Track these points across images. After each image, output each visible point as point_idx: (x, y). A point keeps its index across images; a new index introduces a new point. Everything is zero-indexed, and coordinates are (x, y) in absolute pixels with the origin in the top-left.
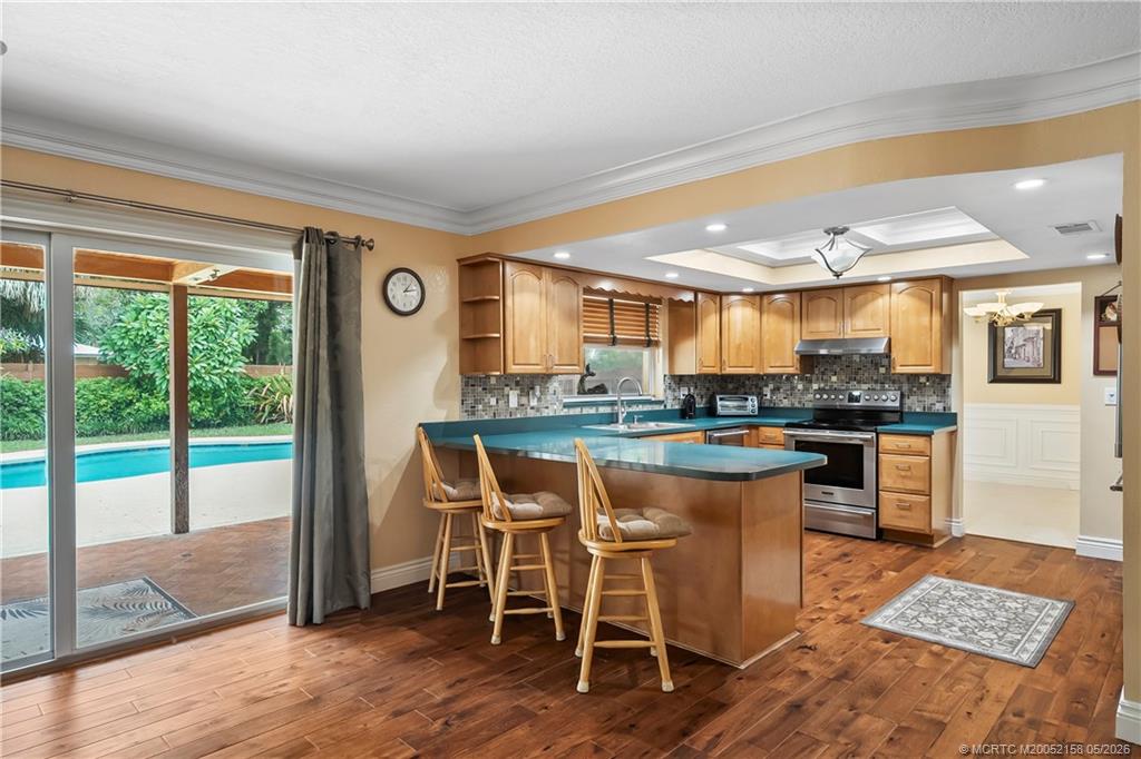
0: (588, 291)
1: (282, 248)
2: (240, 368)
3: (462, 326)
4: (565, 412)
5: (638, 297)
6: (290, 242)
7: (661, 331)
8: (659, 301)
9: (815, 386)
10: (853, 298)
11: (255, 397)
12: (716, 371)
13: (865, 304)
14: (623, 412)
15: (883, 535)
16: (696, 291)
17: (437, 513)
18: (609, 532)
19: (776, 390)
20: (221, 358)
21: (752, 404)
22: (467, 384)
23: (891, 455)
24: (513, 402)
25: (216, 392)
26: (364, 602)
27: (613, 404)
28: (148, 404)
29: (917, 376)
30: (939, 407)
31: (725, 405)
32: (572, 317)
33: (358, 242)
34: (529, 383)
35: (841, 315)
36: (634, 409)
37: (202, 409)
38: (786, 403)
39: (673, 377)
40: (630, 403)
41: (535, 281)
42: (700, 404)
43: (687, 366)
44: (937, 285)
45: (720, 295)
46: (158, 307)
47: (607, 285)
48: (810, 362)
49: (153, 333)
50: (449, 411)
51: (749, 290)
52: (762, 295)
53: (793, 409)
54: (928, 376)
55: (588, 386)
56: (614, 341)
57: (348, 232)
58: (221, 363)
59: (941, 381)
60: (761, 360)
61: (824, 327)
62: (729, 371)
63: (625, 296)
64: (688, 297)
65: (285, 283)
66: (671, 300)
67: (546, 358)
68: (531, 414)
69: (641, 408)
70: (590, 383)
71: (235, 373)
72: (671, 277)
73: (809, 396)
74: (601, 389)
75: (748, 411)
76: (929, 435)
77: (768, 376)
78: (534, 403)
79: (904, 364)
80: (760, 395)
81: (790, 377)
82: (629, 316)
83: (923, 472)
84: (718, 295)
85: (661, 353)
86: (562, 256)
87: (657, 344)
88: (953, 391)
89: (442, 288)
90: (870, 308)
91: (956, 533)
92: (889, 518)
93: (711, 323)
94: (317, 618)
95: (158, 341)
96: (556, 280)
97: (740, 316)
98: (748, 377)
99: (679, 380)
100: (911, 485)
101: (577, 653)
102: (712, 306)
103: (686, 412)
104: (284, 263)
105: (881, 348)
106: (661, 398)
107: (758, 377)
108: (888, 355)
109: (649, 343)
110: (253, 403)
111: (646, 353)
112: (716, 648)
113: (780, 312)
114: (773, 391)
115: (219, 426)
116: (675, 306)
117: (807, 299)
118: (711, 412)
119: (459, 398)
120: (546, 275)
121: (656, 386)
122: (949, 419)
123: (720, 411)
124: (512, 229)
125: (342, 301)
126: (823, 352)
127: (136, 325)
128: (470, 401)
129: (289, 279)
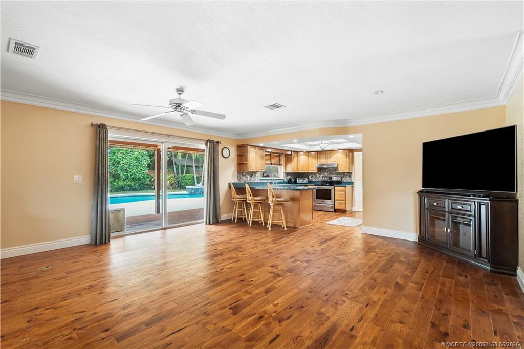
0: (266, 152)
1: (203, 144)
2: (147, 171)
3: (238, 160)
4: (260, 181)
5: (277, 153)
6: (205, 142)
7: (283, 162)
8: (282, 154)
9: (322, 176)
10: (330, 154)
11: (150, 181)
12: (297, 172)
13: (332, 155)
14: (274, 182)
15: (335, 211)
16: (292, 152)
17: (234, 201)
18: (275, 200)
19: (312, 177)
20: (141, 168)
21: (306, 180)
22: (238, 174)
23: (337, 191)
24: (248, 179)
25: (139, 179)
26: (219, 221)
27: (271, 180)
28: (118, 183)
29: (345, 173)
30: (350, 180)
31: (299, 181)
32: (262, 157)
33: (218, 142)
34: (252, 174)
35: (327, 158)
36: (276, 181)
37: (135, 184)
38: (314, 180)
39: (286, 173)
40: (275, 180)
41: (254, 150)
42: (293, 180)
43: (289, 170)
44: (348, 151)
45: (298, 152)
46: (121, 152)
47: (270, 150)
48: (320, 170)
49: (119, 160)
50: (235, 180)
51: (305, 151)
52: (308, 152)
53: (316, 182)
54: (347, 173)
55: (264, 175)
56: (271, 164)
57: (216, 140)
58: (141, 170)
59: (350, 174)
60: (308, 169)
61: (323, 161)
62: (300, 172)
63: (274, 153)
64: (290, 153)
65: (203, 151)
66: (285, 154)
67: (256, 168)
68: (252, 181)
69: (278, 181)
70: (265, 175)
71: (145, 173)
72: (286, 149)
73: (320, 178)
74: (268, 176)
75: (305, 182)
76: (345, 186)
77: (310, 173)
78: (253, 179)
79: (341, 170)
80: (308, 178)
81: (315, 173)
82: (274, 157)
83: (344, 195)
84: (297, 152)
85: (283, 167)
86: (261, 145)
87: (282, 165)
88: (353, 176)
89: (234, 152)
90: (333, 156)
91: (353, 211)
92: (337, 207)
93: (295, 159)
94: (211, 223)
95: (121, 163)
96: (259, 150)
97: (303, 157)
98: (305, 173)
99: (288, 174)
100: (341, 198)
101: (268, 226)
102: (296, 155)
103: (289, 182)
104: (202, 146)
105: (336, 166)
106: (283, 178)
107: (308, 173)
108: (337, 168)
109: (280, 165)
110: (150, 183)
111: (279, 167)
112: (295, 225)
113: (313, 157)
114: (311, 177)
115: (139, 190)
116: (286, 155)
117: (319, 153)
118: (295, 182)
119: (237, 177)
120: (257, 148)
121: (282, 175)
122: (352, 183)
123: (298, 182)
124: (249, 139)
125: (215, 155)
126: (325, 167)
127: (114, 157)
128: (239, 178)
129: (204, 150)
